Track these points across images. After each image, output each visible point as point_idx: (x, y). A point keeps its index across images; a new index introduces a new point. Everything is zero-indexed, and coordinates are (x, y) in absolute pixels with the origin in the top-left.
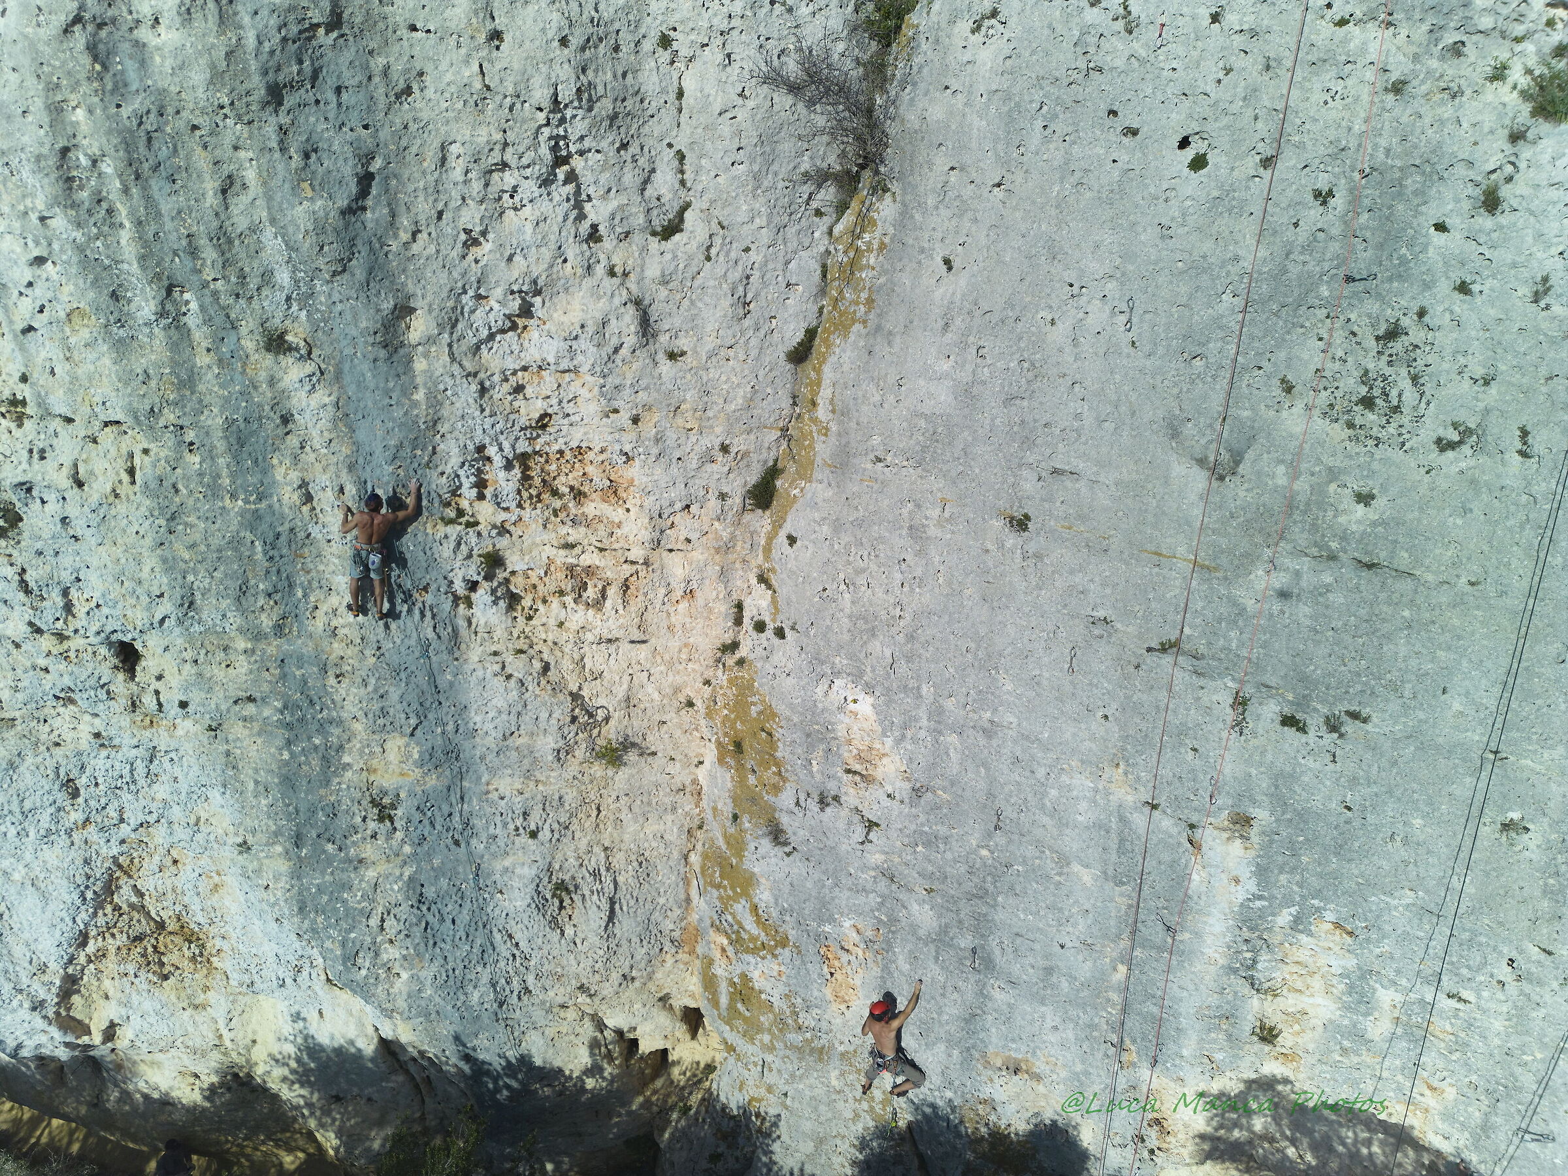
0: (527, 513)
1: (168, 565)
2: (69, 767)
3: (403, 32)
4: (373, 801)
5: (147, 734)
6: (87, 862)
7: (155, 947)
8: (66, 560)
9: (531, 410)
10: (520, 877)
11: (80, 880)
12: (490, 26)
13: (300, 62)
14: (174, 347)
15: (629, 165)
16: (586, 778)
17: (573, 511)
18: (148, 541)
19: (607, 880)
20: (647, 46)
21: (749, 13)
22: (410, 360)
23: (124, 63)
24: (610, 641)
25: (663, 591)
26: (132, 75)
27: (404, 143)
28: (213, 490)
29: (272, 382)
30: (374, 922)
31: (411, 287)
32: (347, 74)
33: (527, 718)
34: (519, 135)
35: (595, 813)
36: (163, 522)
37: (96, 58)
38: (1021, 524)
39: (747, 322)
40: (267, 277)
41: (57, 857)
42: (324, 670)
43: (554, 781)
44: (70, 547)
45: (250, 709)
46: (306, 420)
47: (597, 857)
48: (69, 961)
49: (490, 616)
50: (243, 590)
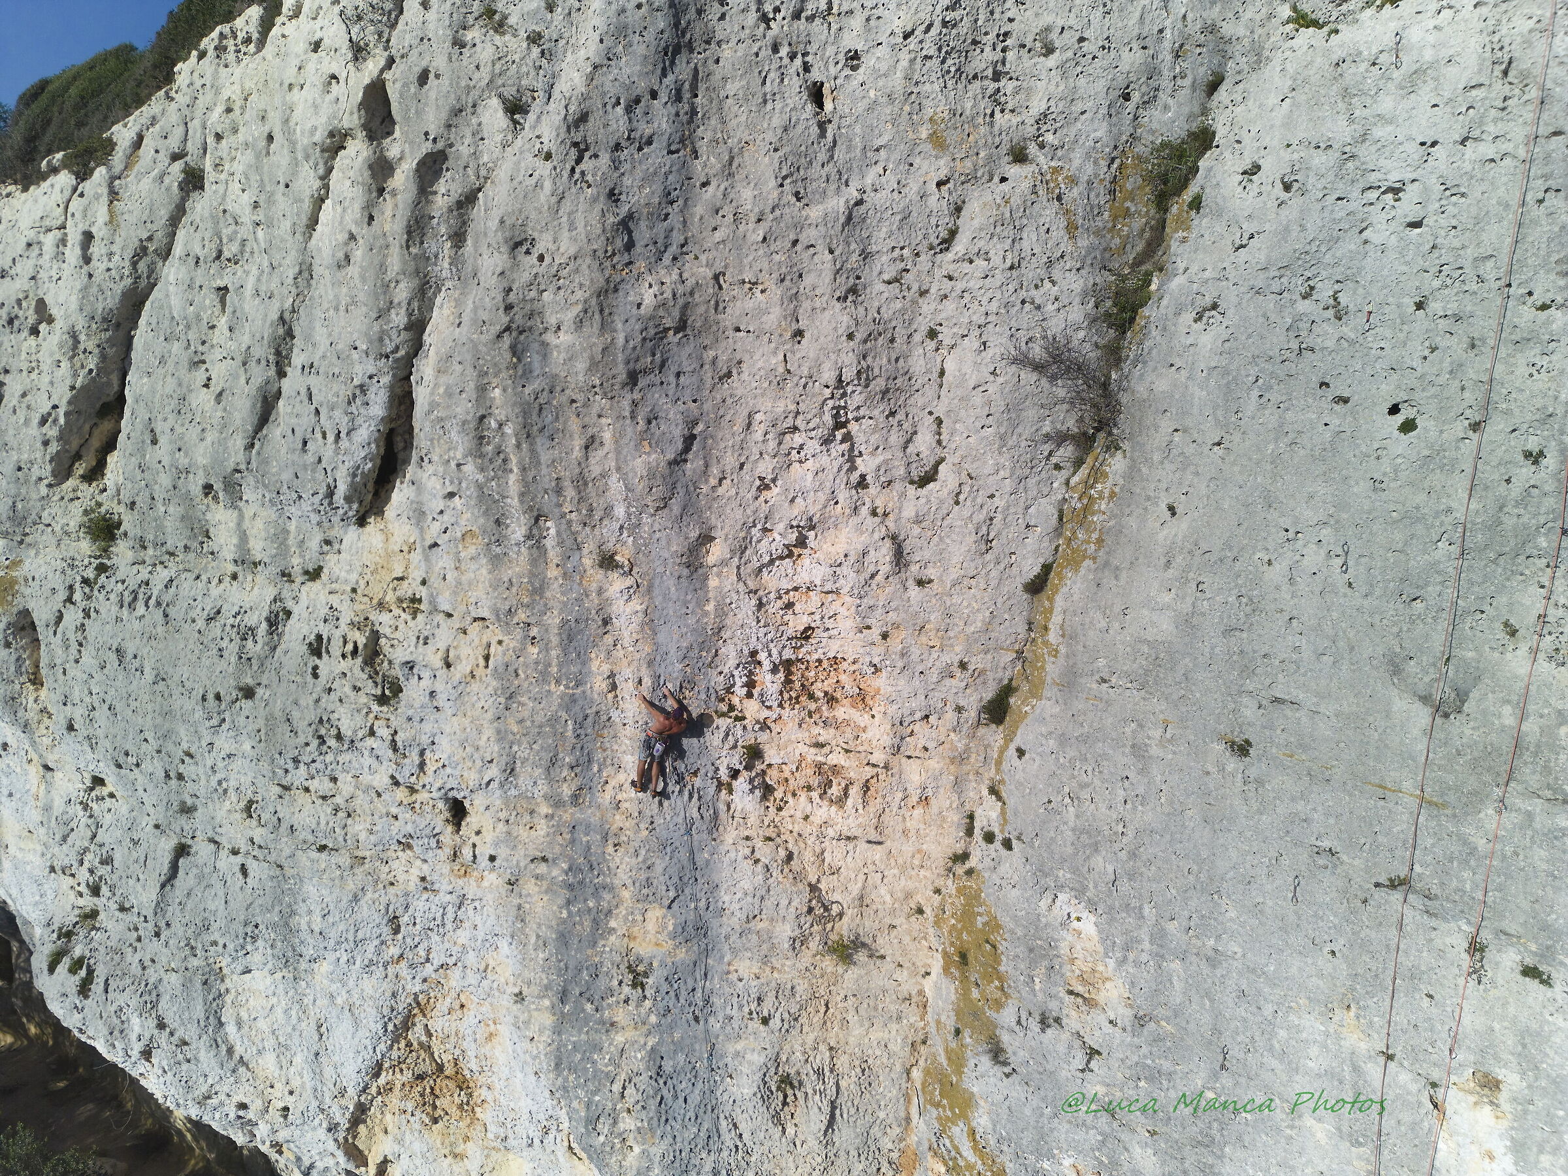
0: (786, 713)
1: (501, 735)
2: (397, 905)
3: (730, 333)
4: (629, 967)
5: (461, 882)
6: (394, 995)
7: (432, 1089)
8: (427, 727)
9: (798, 623)
10: (750, 1063)
11: (386, 1011)
12: (794, 326)
13: (654, 355)
14: (534, 562)
15: (895, 428)
16: (817, 972)
17: (826, 714)
18: (489, 715)
19: (831, 1083)
20: (917, 338)
21: (1003, 311)
22: (707, 578)
23: (532, 357)
24: (848, 838)
25: (900, 795)
26: (536, 365)
27: (721, 413)
28: (544, 677)
29: (600, 591)
30: (617, 1087)
31: (713, 521)
32: (685, 363)
33: (769, 903)
34: (809, 406)
35: (823, 1009)
36: (502, 700)
37: (514, 354)
38: (1242, 749)
39: (988, 557)
40: (608, 511)
41: (372, 987)
42: (605, 839)
43: (788, 970)
44: (432, 716)
45: (542, 869)
46: (621, 623)
47: (822, 1056)
48: (364, 1089)
49: (746, 803)
50: (553, 762)
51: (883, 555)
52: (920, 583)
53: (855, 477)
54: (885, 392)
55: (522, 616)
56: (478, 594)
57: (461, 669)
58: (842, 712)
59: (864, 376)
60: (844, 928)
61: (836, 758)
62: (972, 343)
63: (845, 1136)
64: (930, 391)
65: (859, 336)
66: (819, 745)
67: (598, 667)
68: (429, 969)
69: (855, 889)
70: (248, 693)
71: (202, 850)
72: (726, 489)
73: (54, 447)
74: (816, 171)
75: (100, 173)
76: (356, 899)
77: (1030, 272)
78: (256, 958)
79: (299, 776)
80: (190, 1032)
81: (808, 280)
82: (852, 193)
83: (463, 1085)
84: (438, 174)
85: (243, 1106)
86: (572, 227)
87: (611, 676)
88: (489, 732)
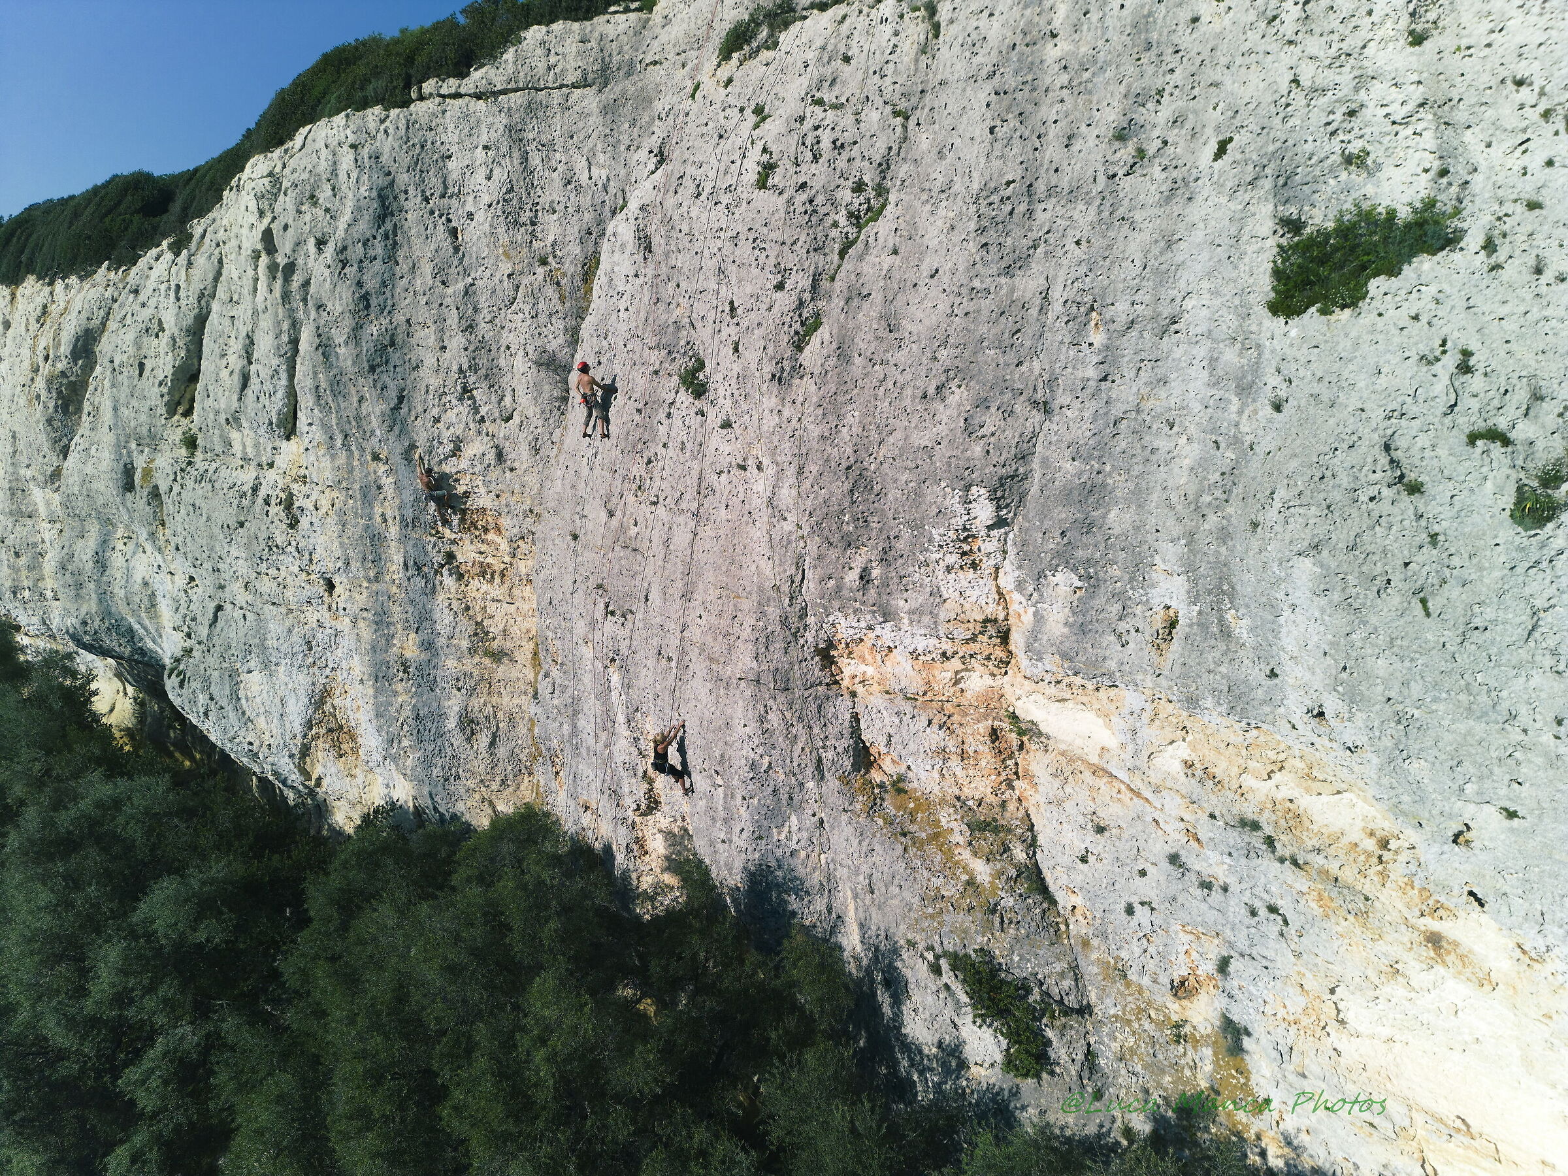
0: (464, 536)
1: (342, 544)
2: (310, 633)
3: (416, 347)
4: (402, 663)
5: (334, 622)
6: (313, 684)
7: (337, 738)
8: (312, 541)
10: (455, 711)
11: (310, 692)
12: (442, 344)
13: (381, 358)
14: (348, 458)
15: (493, 394)
16: (483, 666)
17: (483, 537)
18: (336, 535)
19: (493, 723)
20: (501, 350)
21: (531, 338)
23: (333, 359)
24: (497, 600)
25: (518, 578)
26: (334, 363)
27: (415, 385)
28: (356, 515)
29: (375, 472)
30: (399, 724)
31: (415, 438)
32: (397, 361)
33: (457, 630)
34: (450, 382)
35: (488, 686)
36: (340, 527)
40: (373, 432)
41: (303, 679)
42: (389, 598)
43: (469, 664)
44: (312, 535)
45: (365, 614)
46: (385, 488)
47: (489, 710)
48: (305, 736)
49: (449, 581)
50: (364, 559)
51: (491, 456)
52: (512, 470)
53: (478, 417)
54: (487, 376)
55: (344, 484)
56: (327, 474)
57: (323, 511)
58: (491, 536)
59: (474, 368)
60: (495, 645)
61: (489, 560)
62: (521, 353)
63: (502, 751)
64: (509, 375)
65: (471, 348)
66: (481, 553)
67: (378, 510)
68: (328, 671)
69: (501, 626)
70: (242, 525)
71: (228, 607)
72: (418, 422)
73: (166, 398)
74: (453, 270)
75: (185, 252)
76: (290, 631)
77: (542, 319)
78: (252, 664)
79: (263, 567)
80: (224, 702)
81: (449, 322)
82: (469, 280)
83: (353, 738)
84: (293, 272)
85: (251, 744)
86: (341, 298)
87: (383, 515)
88: (336, 543)
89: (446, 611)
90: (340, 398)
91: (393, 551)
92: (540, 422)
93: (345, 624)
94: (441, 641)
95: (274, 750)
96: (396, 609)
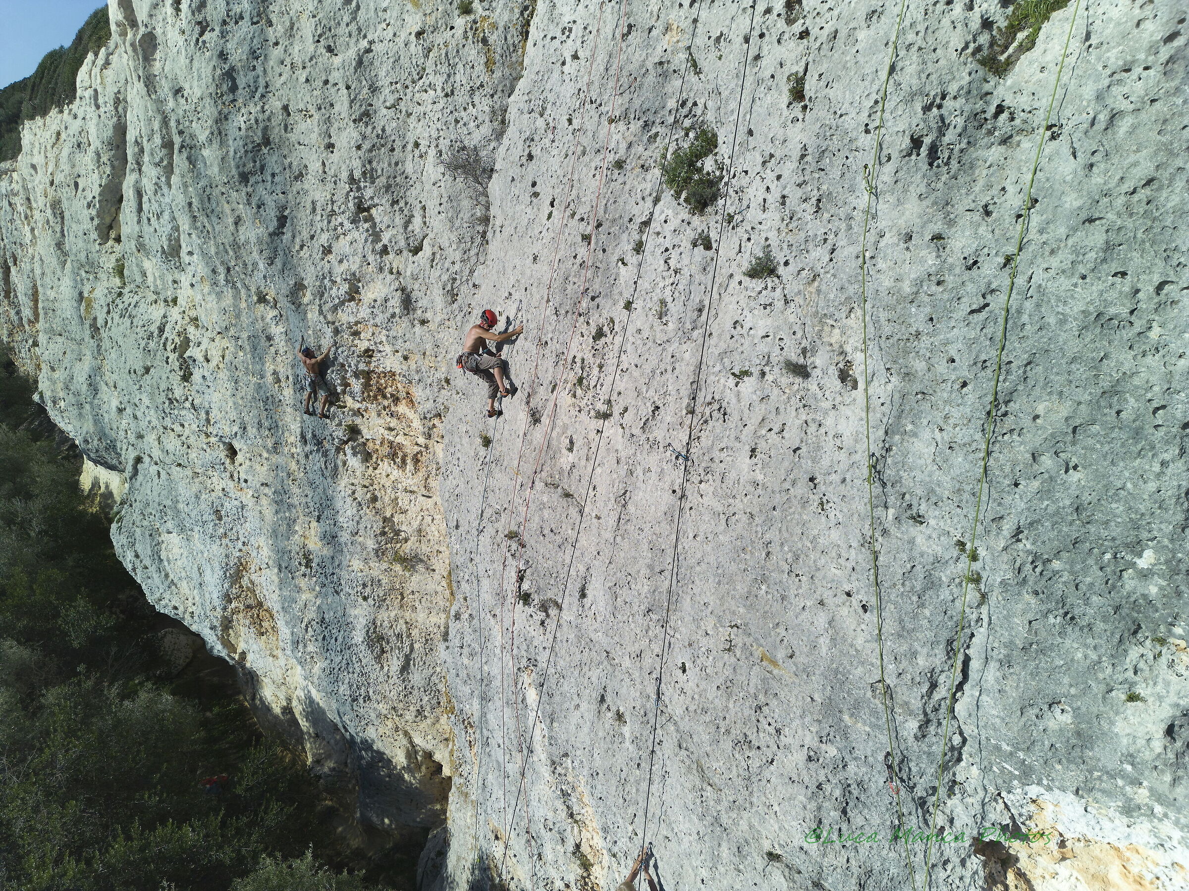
0: (369, 406)
1: (236, 405)
2: (216, 503)
3: (297, 146)
4: (304, 555)
5: (239, 494)
7: (258, 615)
8: (206, 397)
9: (363, 345)
10: (359, 623)
11: (224, 565)
12: (327, 141)
13: (255, 162)
14: (234, 297)
15: (397, 213)
16: (393, 573)
17: (393, 409)
19: (407, 644)
20: (408, 148)
21: (444, 128)
23: (200, 165)
24: (411, 492)
26: (202, 170)
27: (298, 201)
28: (247, 371)
29: (263, 318)
31: (303, 275)
32: (275, 167)
34: (339, 197)
35: (400, 597)
36: (233, 384)
37: (190, 163)
40: (254, 265)
42: (289, 475)
43: (377, 569)
44: (207, 391)
45: (266, 490)
46: (277, 339)
47: (401, 627)
48: (225, 609)
49: (354, 462)
50: (260, 425)
51: (395, 303)
52: (423, 322)
53: (379, 246)
54: (388, 187)
55: (232, 332)
56: (215, 317)
57: (213, 363)
58: (402, 408)
59: (370, 175)
60: (407, 549)
61: (400, 439)
62: (432, 152)
63: (417, 677)
64: (418, 186)
65: (366, 146)
66: (390, 429)
67: (269, 367)
68: (240, 544)
69: (415, 524)
70: (147, 370)
71: (146, 459)
72: (305, 253)
73: (96, 222)
74: (342, 30)
77: (461, 98)
78: (170, 525)
79: (168, 422)
80: (148, 562)
81: (337, 108)
82: (364, 44)
83: (272, 616)
85: (175, 608)
86: (200, 77)
87: (275, 373)
88: (230, 404)
89: (349, 500)
90: (214, 219)
91: (288, 419)
92: (458, 256)
93: (247, 497)
94: (344, 537)
95: (196, 618)
96: (295, 490)
